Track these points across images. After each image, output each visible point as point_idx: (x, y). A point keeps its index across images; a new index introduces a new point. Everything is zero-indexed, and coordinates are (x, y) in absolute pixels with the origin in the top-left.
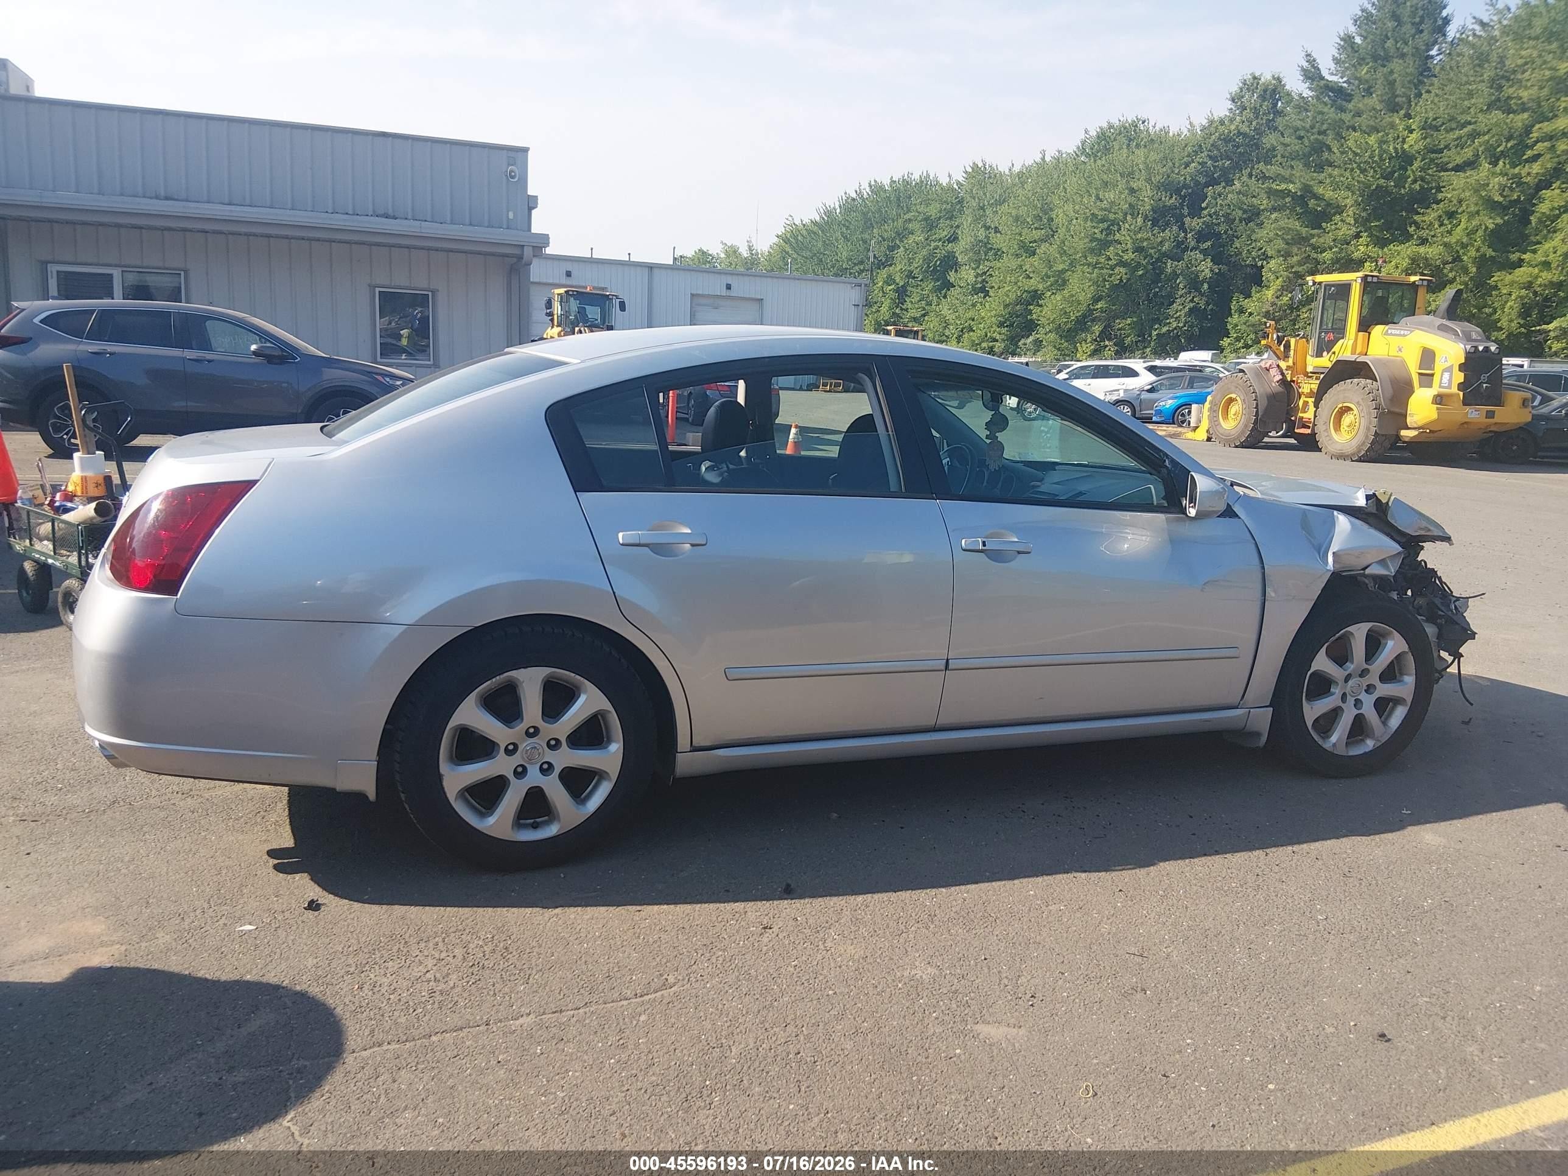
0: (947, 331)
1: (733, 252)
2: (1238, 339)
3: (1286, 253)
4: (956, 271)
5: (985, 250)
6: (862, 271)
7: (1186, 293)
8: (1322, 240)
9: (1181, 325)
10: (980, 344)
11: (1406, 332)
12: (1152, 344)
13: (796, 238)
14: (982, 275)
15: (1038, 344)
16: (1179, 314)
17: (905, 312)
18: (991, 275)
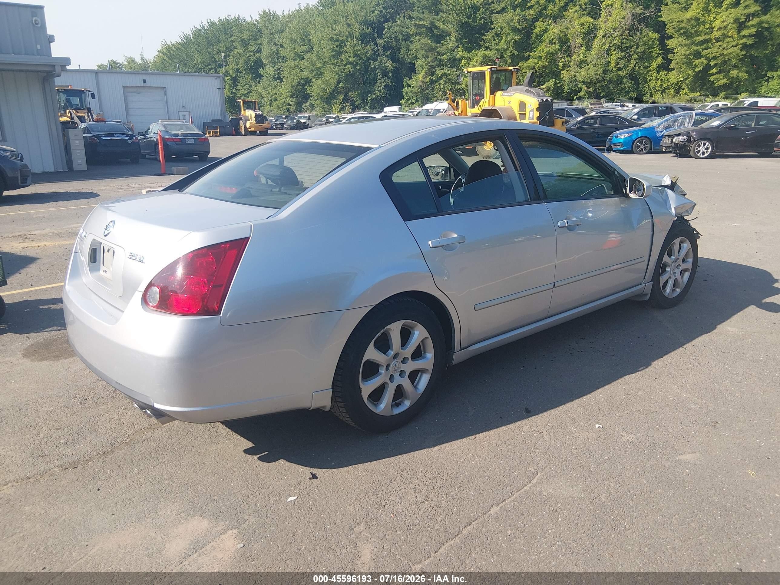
0: (263, 100)
1: (131, 61)
2: (408, 100)
3: (426, 56)
4: (263, 68)
5: (276, 57)
6: (210, 69)
7: (381, 78)
8: (442, 49)
9: (381, 94)
10: (282, 107)
11: (511, 94)
12: (369, 104)
13: (169, 52)
14: (277, 70)
15: (312, 106)
16: (380, 87)
17: (238, 91)
18: (282, 71)
